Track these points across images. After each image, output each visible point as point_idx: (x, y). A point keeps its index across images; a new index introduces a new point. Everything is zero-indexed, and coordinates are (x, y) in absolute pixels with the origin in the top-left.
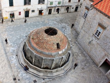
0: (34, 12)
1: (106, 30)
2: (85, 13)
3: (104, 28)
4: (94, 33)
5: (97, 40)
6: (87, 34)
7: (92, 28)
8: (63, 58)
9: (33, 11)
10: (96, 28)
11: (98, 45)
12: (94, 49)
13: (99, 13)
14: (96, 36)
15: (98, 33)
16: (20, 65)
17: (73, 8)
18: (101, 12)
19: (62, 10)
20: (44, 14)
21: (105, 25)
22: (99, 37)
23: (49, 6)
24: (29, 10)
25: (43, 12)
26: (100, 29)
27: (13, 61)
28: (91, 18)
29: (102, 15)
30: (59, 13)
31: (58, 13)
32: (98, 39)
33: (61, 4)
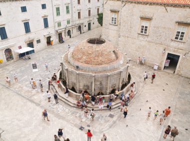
0: (40, 42)
1: (153, 20)
2: (113, 18)
3: (149, 19)
4: (140, 32)
5: (146, 39)
6: (129, 39)
7: (134, 28)
8: (128, 66)
9: (38, 41)
10: (138, 24)
11: (151, 43)
12: (146, 51)
13: (136, 5)
14: (143, 33)
15: (144, 29)
16: (73, 108)
18: (139, 3)
20: (53, 43)
21: (149, 15)
22: (147, 34)
23: (57, 28)
24: (33, 40)
25: (51, 39)
26: (145, 23)
27: (59, 109)
28: (127, 17)
29: (140, 5)
30: (72, 36)
31: (70, 37)
32: (148, 36)
33: (71, 23)
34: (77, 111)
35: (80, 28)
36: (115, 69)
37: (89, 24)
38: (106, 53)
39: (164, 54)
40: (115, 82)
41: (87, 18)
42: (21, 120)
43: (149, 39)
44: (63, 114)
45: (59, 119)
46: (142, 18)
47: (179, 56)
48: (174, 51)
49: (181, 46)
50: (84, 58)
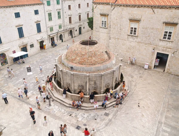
0: (33, 46)
1: (142, 22)
2: (103, 21)
3: (138, 21)
4: (129, 34)
5: (136, 40)
6: (120, 40)
7: (123, 30)
9: (32, 46)
10: (127, 26)
11: (140, 44)
12: (136, 52)
13: (125, 8)
14: (133, 35)
15: (133, 31)
16: (69, 108)
17: (76, 30)
18: (127, 6)
19: (66, 36)
20: (46, 47)
21: (137, 17)
22: (136, 35)
23: (49, 33)
24: (27, 45)
25: (44, 44)
26: (134, 25)
27: (54, 110)
28: (117, 19)
29: (129, 8)
30: (64, 41)
31: (62, 41)
32: (137, 37)
33: (62, 27)
34: (72, 111)
35: (71, 32)
36: (108, 69)
37: (80, 29)
38: (99, 54)
39: (153, 53)
40: (109, 82)
41: (77, 22)
42: (17, 122)
43: (139, 40)
44: (59, 114)
45: (56, 119)
46: (131, 20)
47: (168, 55)
48: (163, 50)
49: (170, 45)
50: (78, 58)
